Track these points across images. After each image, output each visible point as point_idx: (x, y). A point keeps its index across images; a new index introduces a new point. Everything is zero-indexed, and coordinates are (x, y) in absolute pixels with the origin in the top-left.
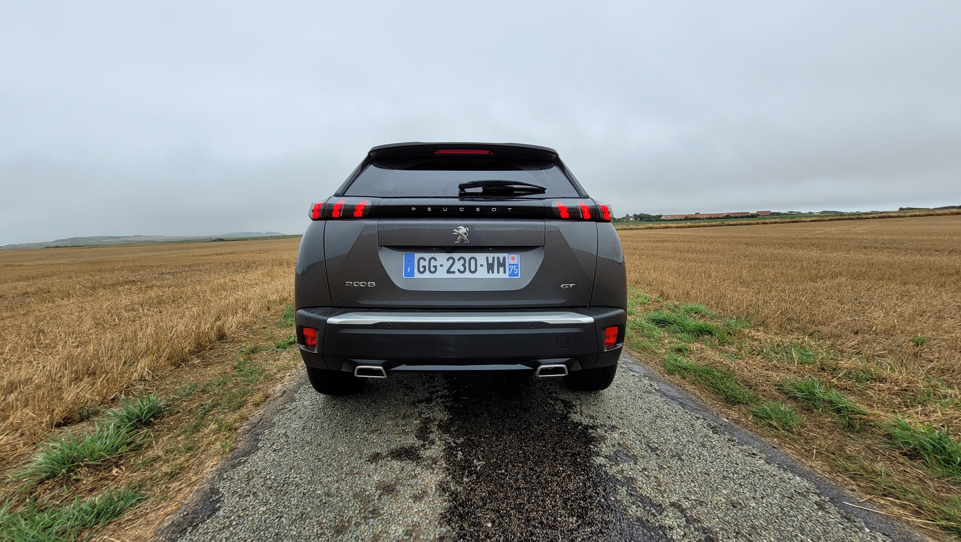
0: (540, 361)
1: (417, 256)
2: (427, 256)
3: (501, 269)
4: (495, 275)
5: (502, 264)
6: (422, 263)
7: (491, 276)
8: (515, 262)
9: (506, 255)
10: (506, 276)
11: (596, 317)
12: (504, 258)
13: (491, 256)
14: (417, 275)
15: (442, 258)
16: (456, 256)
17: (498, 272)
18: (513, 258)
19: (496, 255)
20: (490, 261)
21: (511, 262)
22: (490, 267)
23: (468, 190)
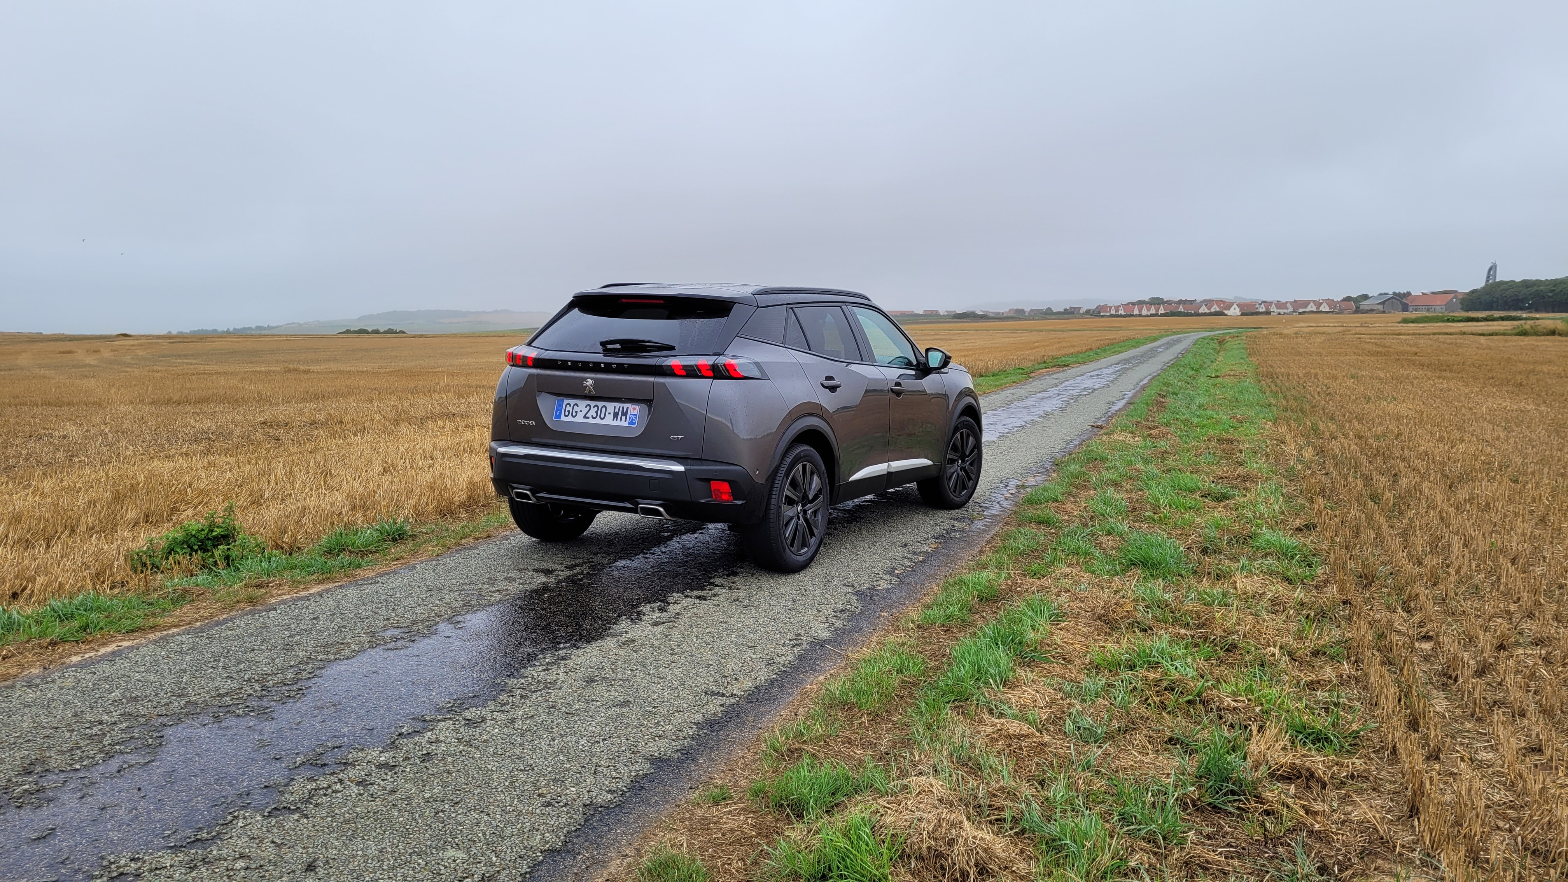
0: (640, 501)
1: (566, 401)
2: (572, 402)
3: (624, 418)
4: (617, 423)
5: (625, 414)
6: (568, 408)
7: (615, 423)
8: (636, 412)
9: (629, 405)
10: (626, 424)
11: (689, 467)
12: (628, 408)
13: (618, 405)
14: (563, 418)
15: (582, 404)
16: (593, 403)
17: (621, 420)
18: (634, 409)
19: (622, 405)
20: (617, 410)
21: (632, 412)
22: (616, 415)
23: (609, 346)
